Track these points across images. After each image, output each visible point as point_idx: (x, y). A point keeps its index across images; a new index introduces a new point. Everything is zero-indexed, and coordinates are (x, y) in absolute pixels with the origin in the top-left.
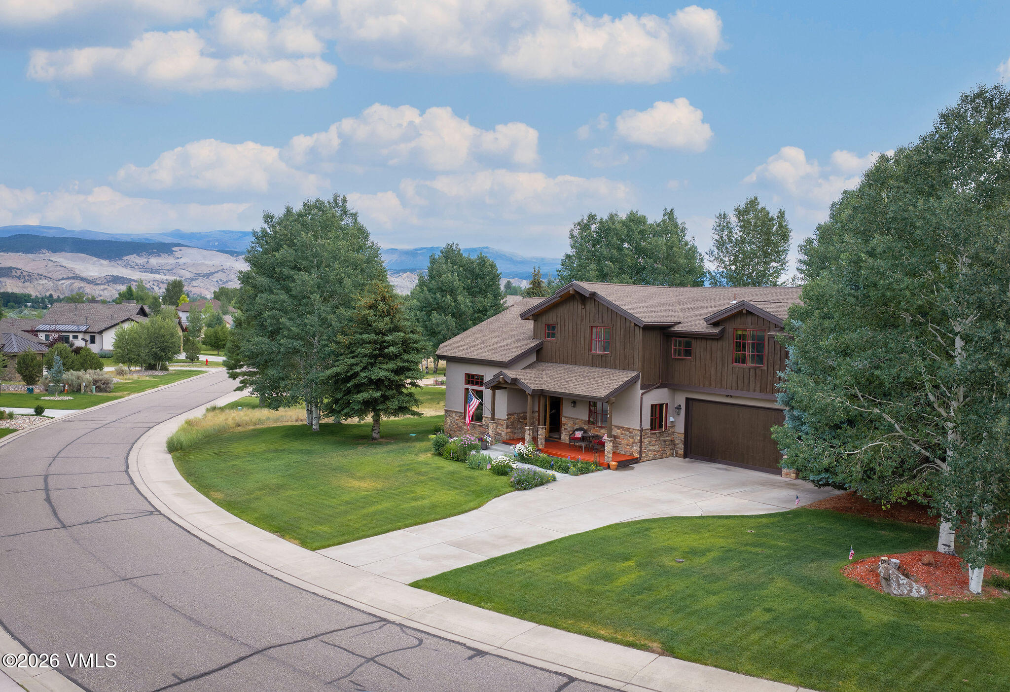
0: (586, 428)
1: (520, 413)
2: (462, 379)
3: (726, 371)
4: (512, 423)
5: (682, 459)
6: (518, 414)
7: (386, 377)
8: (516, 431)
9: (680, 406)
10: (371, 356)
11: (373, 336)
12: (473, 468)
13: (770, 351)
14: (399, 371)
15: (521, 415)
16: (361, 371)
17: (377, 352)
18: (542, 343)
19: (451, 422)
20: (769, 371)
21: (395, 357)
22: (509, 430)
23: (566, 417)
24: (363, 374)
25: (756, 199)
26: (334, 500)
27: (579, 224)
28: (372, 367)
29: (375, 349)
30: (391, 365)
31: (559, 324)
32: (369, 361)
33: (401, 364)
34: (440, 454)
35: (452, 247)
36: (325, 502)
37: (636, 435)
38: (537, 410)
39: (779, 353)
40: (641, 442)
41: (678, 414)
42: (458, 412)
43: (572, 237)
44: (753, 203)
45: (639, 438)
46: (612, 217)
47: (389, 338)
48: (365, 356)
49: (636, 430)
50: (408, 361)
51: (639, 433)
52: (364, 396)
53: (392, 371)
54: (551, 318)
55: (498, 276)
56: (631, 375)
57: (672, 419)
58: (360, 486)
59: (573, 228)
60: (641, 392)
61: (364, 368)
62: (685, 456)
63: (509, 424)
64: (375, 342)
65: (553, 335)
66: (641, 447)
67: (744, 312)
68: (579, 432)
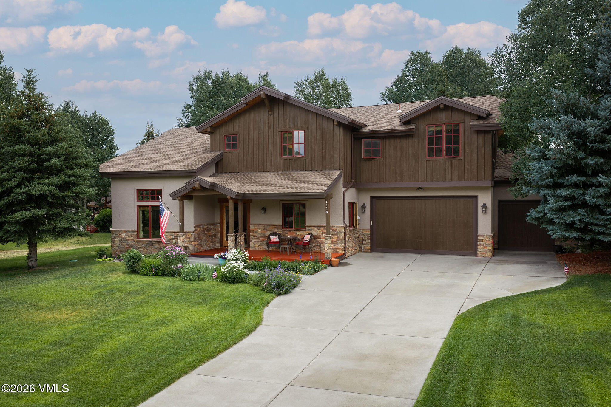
0: (280, 232)
1: (205, 225)
2: (134, 195)
3: (419, 165)
4: (199, 236)
5: (370, 253)
6: (203, 225)
7: (50, 192)
8: (202, 243)
9: (364, 204)
10: (27, 170)
11: (28, 148)
12: (191, 280)
13: (466, 142)
14: (64, 187)
15: (206, 227)
16: (17, 186)
17: (34, 165)
18: (222, 155)
19: (120, 243)
20: (466, 161)
21: (57, 171)
22: (196, 242)
23: (254, 225)
24: (19, 190)
25: (323, 71)
26: (30, 343)
27: (197, 78)
28: (30, 183)
29: (33, 162)
30: (54, 179)
31: (242, 134)
32: (25, 175)
33: (67, 179)
34: (135, 272)
35: (68, 104)
36: (14, 348)
37: (340, 232)
38: (219, 221)
39: (476, 143)
40: (345, 239)
41: (363, 212)
42: (129, 231)
43: (191, 90)
44: (322, 73)
45: (343, 235)
46: (225, 74)
47: (50, 149)
48: (20, 170)
49: (339, 227)
50: (73, 175)
51: (343, 230)
52: (21, 215)
53: (57, 186)
54: (232, 128)
55: (112, 131)
56: (338, 172)
57: (358, 218)
58: (55, 318)
59: (192, 82)
60: (343, 189)
61: (18, 185)
62: (372, 250)
63: (197, 236)
64: (31, 155)
65: (235, 146)
66: (345, 244)
67: (442, 106)
68: (274, 237)
